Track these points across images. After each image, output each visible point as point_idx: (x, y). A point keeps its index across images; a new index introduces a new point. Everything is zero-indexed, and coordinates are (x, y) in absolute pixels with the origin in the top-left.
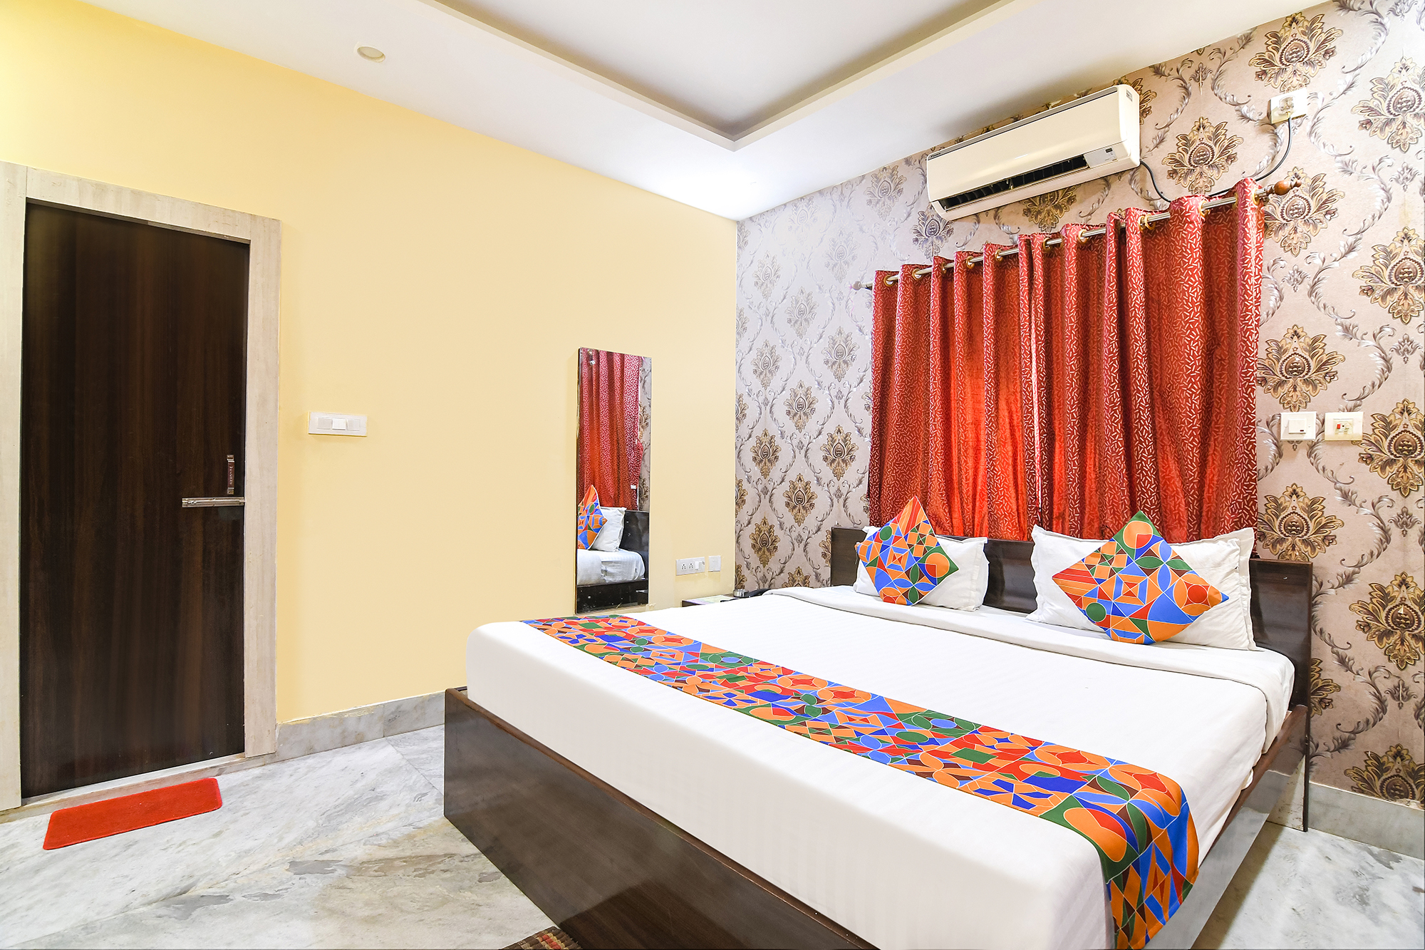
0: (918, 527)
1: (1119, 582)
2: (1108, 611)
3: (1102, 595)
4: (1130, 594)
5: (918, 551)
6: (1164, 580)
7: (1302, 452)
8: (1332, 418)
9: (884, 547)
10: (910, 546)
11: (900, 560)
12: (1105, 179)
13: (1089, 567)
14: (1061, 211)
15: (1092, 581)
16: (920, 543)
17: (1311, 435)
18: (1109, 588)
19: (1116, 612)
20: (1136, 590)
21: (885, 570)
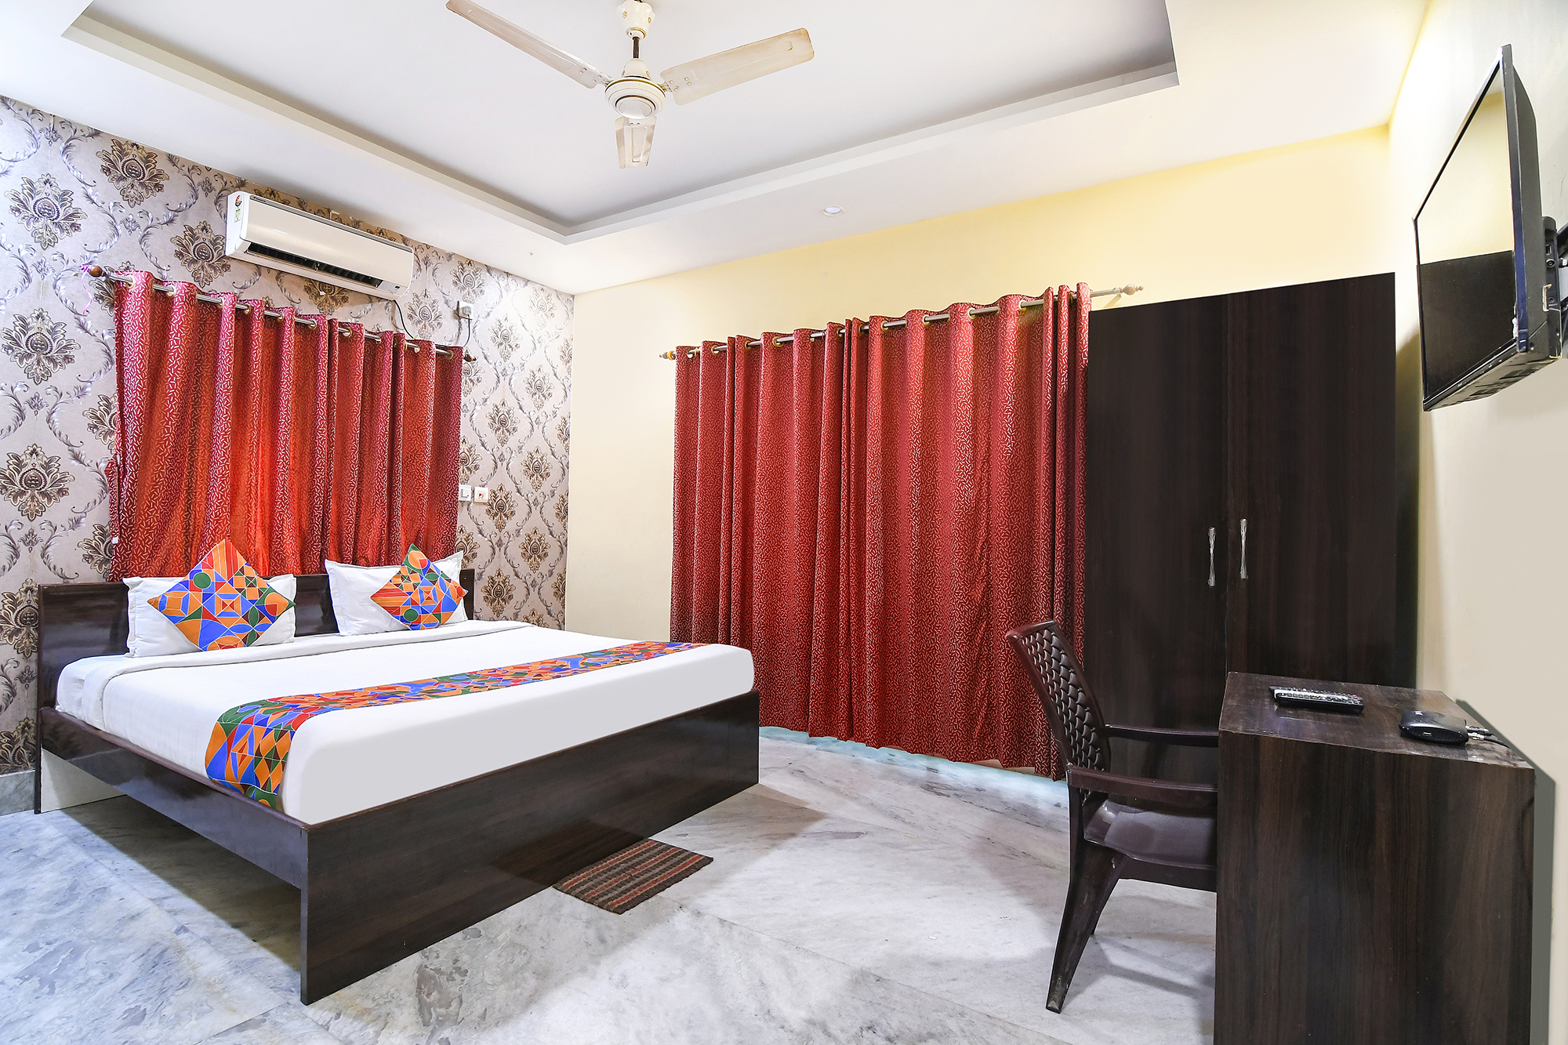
0: (242, 570)
1: (421, 592)
2: (419, 612)
3: (413, 603)
4: (429, 598)
5: (252, 594)
6: (444, 588)
7: (465, 507)
8: (478, 490)
9: (206, 597)
10: (240, 590)
11: (232, 606)
12: (369, 296)
13: (397, 585)
14: (337, 305)
15: (404, 595)
16: (252, 586)
17: (469, 499)
18: (416, 597)
19: (424, 612)
20: (431, 595)
21: (216, 619)
